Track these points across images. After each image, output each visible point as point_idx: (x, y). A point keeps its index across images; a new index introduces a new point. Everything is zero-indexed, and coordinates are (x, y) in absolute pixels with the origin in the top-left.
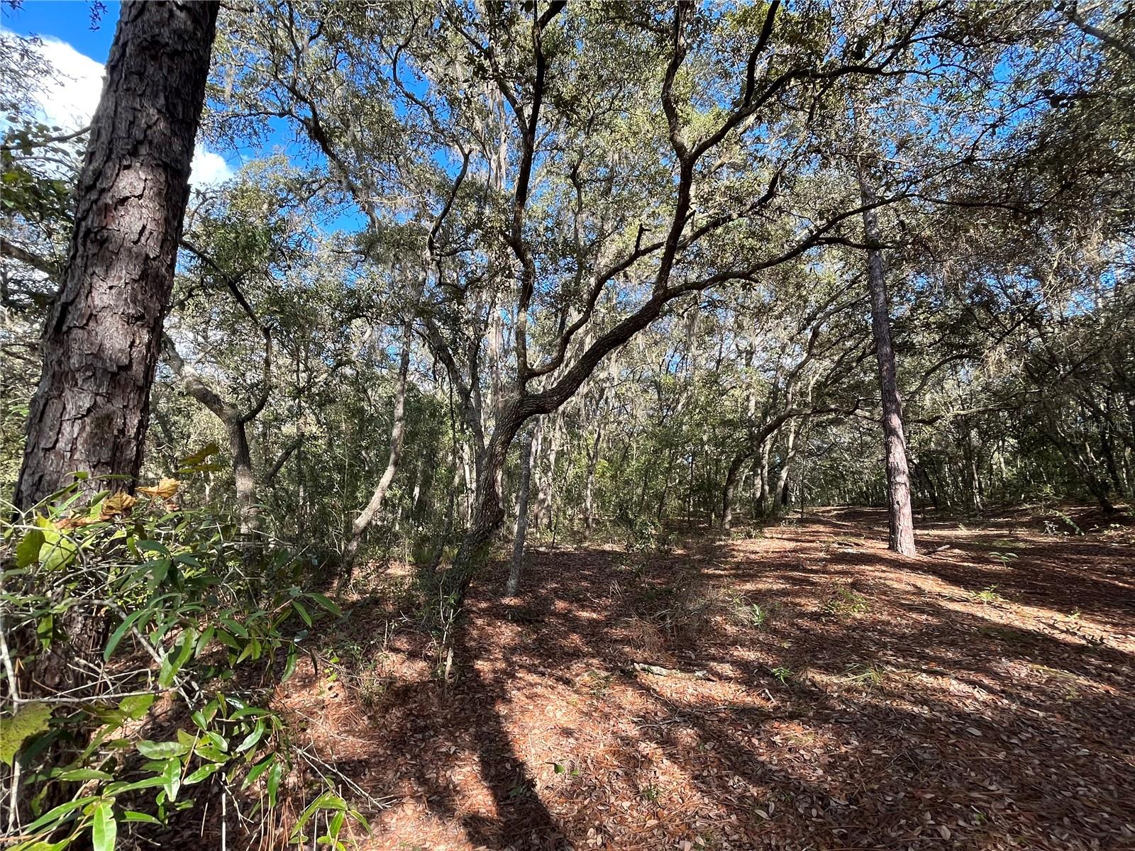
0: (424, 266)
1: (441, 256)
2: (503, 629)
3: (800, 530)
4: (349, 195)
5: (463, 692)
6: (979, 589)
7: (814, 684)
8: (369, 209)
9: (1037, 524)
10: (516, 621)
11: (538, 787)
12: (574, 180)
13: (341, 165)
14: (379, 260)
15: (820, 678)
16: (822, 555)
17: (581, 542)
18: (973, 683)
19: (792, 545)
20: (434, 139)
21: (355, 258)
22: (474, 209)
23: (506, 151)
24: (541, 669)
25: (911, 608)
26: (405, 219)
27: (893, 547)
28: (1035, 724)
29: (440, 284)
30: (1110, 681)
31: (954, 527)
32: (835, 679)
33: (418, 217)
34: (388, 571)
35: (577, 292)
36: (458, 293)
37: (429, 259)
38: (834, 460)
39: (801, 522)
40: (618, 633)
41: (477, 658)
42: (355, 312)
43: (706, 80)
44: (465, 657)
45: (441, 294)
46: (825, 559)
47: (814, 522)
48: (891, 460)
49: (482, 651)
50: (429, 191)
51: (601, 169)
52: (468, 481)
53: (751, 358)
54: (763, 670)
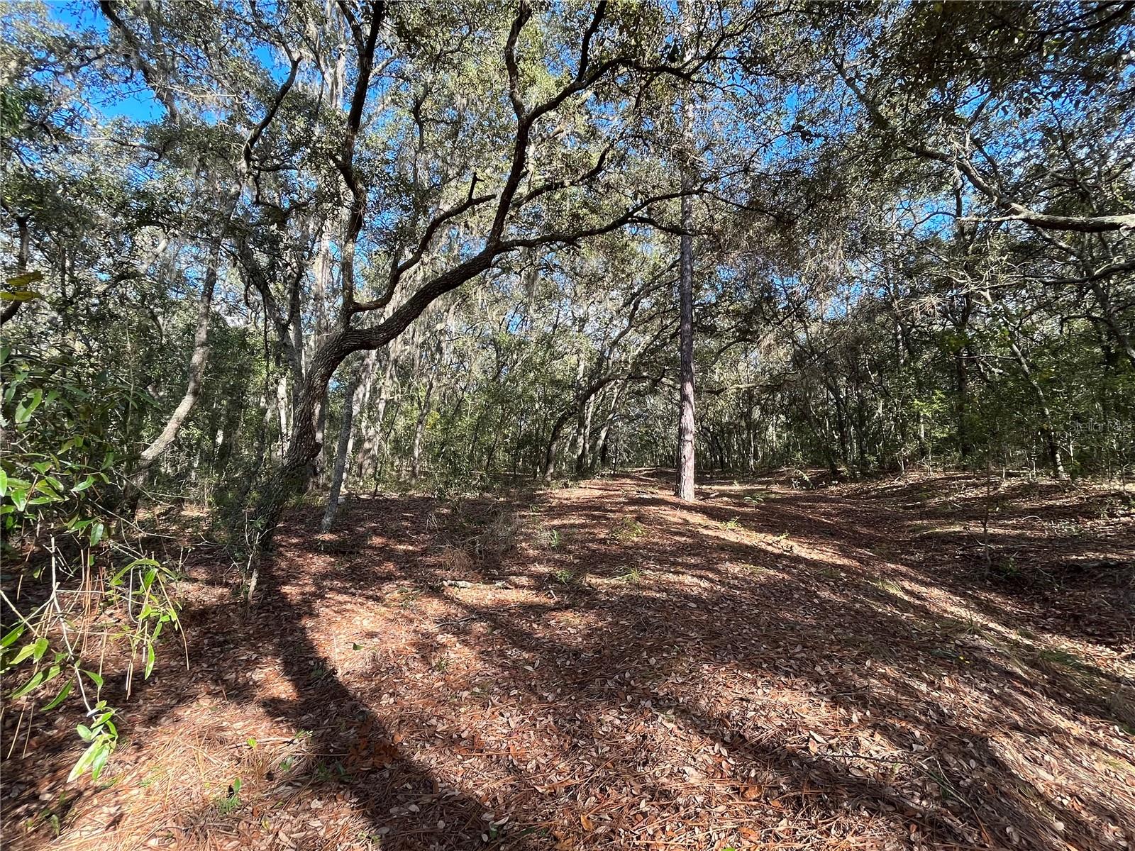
0: (238, 177)
1: (260, 170)
2: (315, 560)
3: (610, 482)
4: (139, 75)
5: (268, 611)
6: (727, 520)
7: (590, 586)
8: (166, 98)
9: (788, 482)
10: (329, 553)
11: (339, 675)
12: (416, 116)
13: (129, 37)
14: (178, 162)
15: (594, 580)
16: (622, 499)
17: (407, 490)
18: (701, 577)
19: (598, 493)
20: (256, 33)
21: (144, 154)
22: (302, 125)
23: (344, 67)
24: (353, 590)
25: (676, 534)
26: (215, 119)
27: (677, 494)
28: (733, 599)
29: (257, 203)
30: (788, 573)
31: (731, 484)
32: (606, 581)
33: (232, 120)
34: (183, 513)
35: (412, 234)
36: (280, 217)
37: (245, 171)
38: (649, 426)
39: (613, 477)
40: (431, 560)
41: (285, 584)
42: (145, 218)
43: (559, 43)
44: (270, 582)
45: (257, 213)
46: (624, 503)
47: (623, 477)
48: (683, 421)
49: (292, 576)
50: (247, 93)
51: (450, 110)
52: (283, 426)
53: (583, 326)
54: (552, 578)
